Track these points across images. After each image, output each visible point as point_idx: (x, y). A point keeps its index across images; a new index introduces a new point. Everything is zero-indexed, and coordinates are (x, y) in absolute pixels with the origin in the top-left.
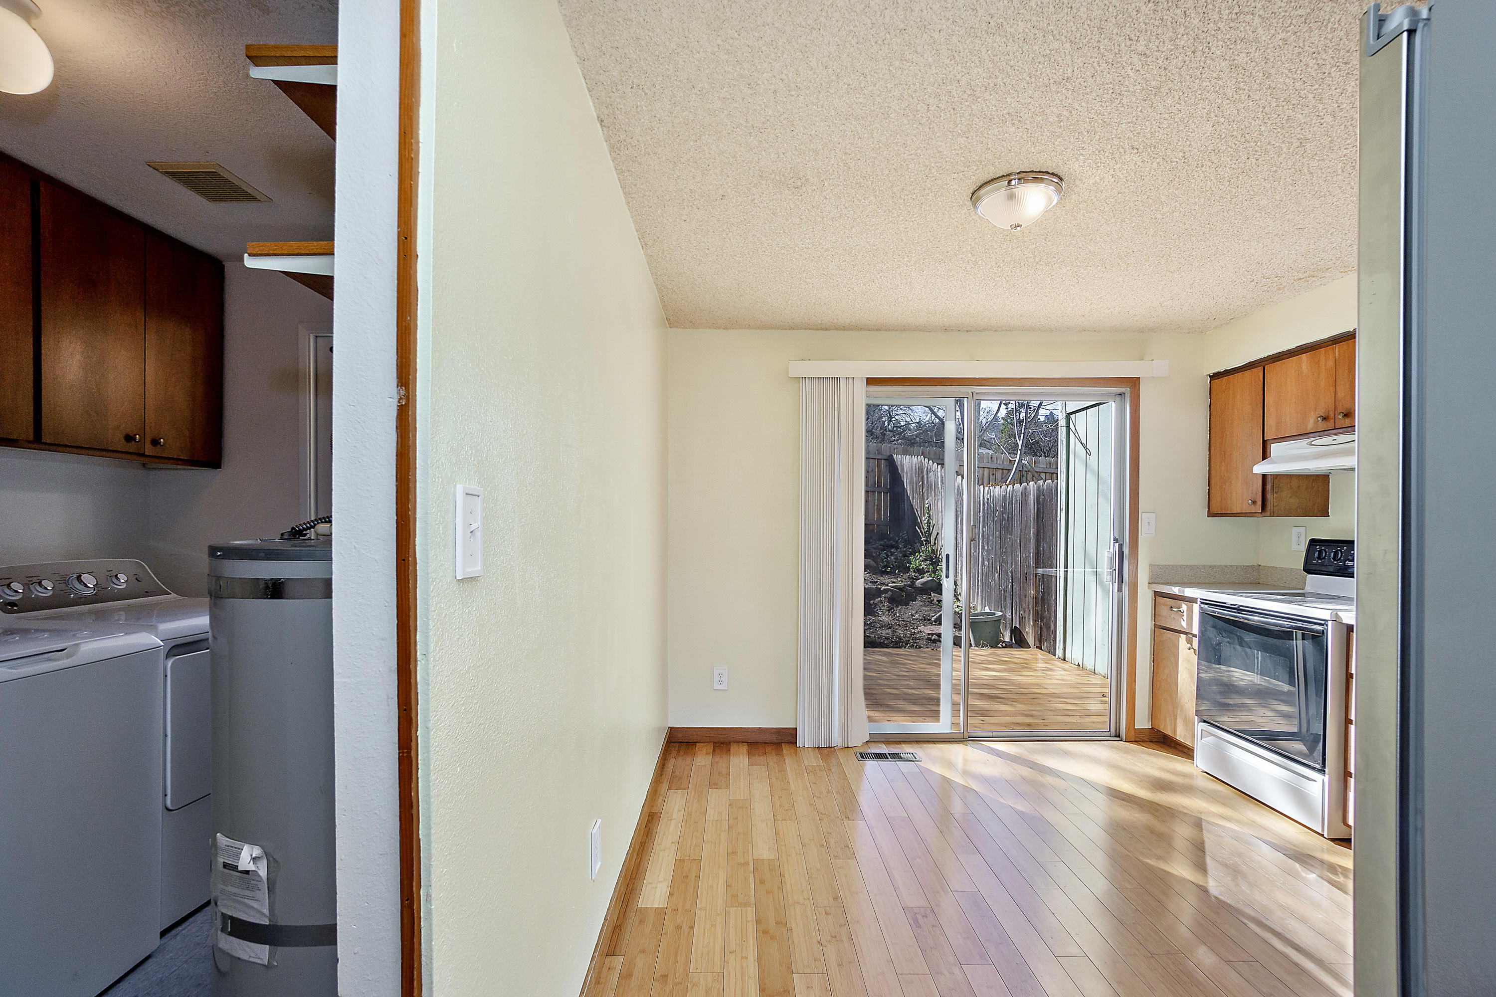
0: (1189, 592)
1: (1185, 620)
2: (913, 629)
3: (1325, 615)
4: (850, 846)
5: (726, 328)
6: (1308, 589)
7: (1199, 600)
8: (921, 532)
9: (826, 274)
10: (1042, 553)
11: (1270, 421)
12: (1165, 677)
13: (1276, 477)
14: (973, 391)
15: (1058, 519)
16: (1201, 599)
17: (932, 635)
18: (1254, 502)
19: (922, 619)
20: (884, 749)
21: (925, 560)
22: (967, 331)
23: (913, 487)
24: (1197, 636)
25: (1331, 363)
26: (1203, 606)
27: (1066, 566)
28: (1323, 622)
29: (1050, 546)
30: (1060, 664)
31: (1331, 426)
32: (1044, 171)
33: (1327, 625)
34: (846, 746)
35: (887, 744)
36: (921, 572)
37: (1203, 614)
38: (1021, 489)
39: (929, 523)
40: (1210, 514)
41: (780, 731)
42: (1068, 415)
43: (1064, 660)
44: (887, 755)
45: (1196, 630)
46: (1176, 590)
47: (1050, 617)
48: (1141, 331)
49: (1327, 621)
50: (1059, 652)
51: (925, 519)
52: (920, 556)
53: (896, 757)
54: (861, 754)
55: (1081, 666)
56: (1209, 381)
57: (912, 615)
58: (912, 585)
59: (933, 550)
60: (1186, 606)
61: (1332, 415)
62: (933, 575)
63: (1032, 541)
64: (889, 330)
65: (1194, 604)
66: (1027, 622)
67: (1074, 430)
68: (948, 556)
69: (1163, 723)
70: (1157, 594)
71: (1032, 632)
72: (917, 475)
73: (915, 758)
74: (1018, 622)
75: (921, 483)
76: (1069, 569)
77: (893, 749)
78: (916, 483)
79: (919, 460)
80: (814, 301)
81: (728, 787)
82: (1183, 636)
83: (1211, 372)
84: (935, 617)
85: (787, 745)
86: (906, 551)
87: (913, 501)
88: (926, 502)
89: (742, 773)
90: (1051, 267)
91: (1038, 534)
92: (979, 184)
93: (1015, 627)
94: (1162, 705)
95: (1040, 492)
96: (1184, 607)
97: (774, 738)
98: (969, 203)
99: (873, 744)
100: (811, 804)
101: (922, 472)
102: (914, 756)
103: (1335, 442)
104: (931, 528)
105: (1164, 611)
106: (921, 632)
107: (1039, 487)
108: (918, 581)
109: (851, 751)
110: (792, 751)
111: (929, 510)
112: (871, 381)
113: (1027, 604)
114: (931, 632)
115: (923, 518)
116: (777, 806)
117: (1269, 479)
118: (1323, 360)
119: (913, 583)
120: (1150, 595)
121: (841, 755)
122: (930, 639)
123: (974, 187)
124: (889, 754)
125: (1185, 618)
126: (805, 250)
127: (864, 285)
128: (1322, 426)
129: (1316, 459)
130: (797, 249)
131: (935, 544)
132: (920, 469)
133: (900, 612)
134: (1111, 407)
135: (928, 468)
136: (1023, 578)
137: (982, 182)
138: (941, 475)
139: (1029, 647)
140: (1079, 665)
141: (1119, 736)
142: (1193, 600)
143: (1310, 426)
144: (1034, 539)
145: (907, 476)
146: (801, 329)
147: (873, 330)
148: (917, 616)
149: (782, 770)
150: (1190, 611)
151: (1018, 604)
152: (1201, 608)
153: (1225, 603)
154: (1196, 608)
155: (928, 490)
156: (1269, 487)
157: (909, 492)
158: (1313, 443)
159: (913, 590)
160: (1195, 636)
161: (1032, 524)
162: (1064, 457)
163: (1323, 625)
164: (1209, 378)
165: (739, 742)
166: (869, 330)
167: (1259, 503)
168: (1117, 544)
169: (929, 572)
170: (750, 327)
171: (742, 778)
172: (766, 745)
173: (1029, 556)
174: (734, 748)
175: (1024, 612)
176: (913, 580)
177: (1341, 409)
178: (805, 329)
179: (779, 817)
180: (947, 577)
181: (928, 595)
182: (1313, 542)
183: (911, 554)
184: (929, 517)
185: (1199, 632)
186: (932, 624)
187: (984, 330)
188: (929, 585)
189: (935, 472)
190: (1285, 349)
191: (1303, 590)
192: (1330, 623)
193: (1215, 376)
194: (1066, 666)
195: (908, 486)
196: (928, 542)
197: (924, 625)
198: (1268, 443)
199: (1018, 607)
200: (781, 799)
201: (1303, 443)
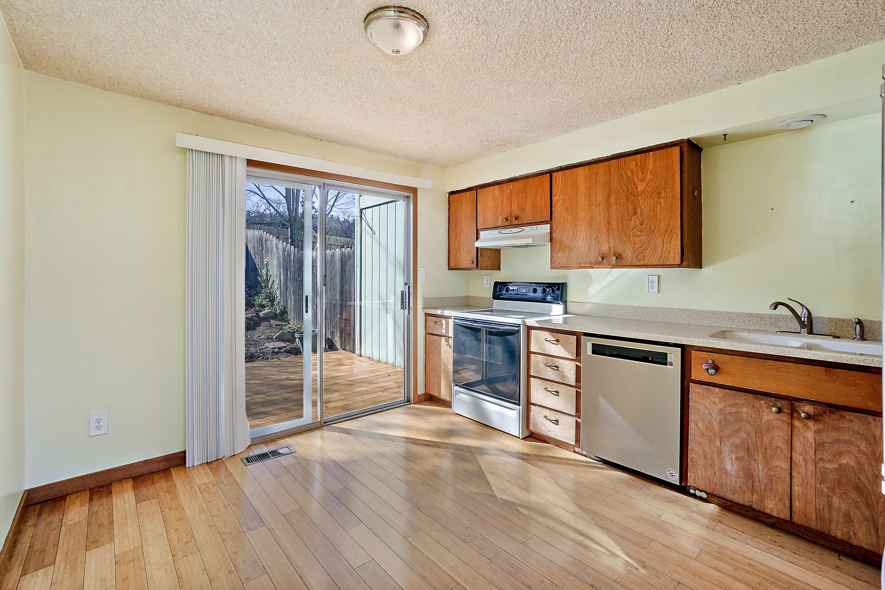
0: (447, 313)
1: (444, 329)
2: (261, 346)
3: (519, 322)
4: (258, 560)
5: (104, 88)
6: (495, 307)
7: (453, 317)
8: (262, 280)
9: (223, 56)
10: (344, 292)
11: (480, 220)
12: (433, 362)
13: (482, 249)
14: (324, 182)
15: (356, 271)
16: (454, 316)
17: (275, 348)
18: (473, 262)
19: (266, 339)
20: (264, 449)
21: (266, 298)
22: (321, 140)
23: (255, 251)
24: (452, 338)
25: (509, 191)
26: (455, 320)
27: (361, 300)
28: (518, 326)
29: (350, 288)
30: (359, 358)
31: (509, 223)
32: (422, 14)
33: (520, 327)
34: (232, 455)
35: (266, 444)
36: (263, 306)
37: (456, 324)
38: (330, 253)
39: (267, 274)
40: (450, 269)
41: (167, 458)
42: (361, 210)
43: (361, 355)
44: (269, 453)
45: (451, 334)
46: (439, 312)
47: (351, 331)
48: (419, 161)
49: (520, 325)
50: (357, 351)
51: (264, 272)
52: (262, 296)
53: (275, 453)
54: (247, 459)
55: (371, 358)
56: (448, 196)
57: (259, 336)
58: (257, 316)
59: (270, 292)
60: (445, 321)
61: (509, 218)
62: (271, 308)
63: (338, 285)
64: (265, 127)
65: (450, 319)
66: (335, 334)
67: (364, 219)
68: (307, 297)
69: (432, 390)
70: (427, 315)
71: (339, 340)
72: (258, 243)
73: (291, 450)
74: (330, 335)
75: (261, 248)
76: (362, 302)
77: (272, 447)
78: (257, 248)
79: (260, 233)
80: (206, 82)
81: (112, 540)
82: (443, 338)
83: (450, 191)
84: (275, 336)
85: (175, 468)
86: (251, 293)
87: (255, 259)
88: (265, 260)
89: (129, 517)
90: (391, 102)
91: (342, 280)
92: (375, 7)
93: (328, 338)
94: (432, 379)
95: (342, 255)
96: (444, 322)
97: (162, 466)
98: (362, 24)
99: (254, 446)
100: (211, 527)
101: (262, 241)
102: (289, 449)
103: (511, 232)
104: (269, 278)
105: (431, 324)
106: (266, 347)
107: (342, 253)
108: (261, 313)
109: (237, 459)
110: (182, 473)
111: (267, 266)
112: (251, 163)
113: (335, 323)
114: (274, 347)
115: (263, 271)
116: (175, 542)
117: (479, 250)
118: (505, 190)
119: (258, 314)
120: (423, 315)
121: (229, 465)
122: (274, 352)
123: (370, 9)
124: (269, 452)
125: (444, 327)
126: (208, 20)
127: (256, 78)
128: (505, 223)
129: (501, 240)
130: (199, 16)
131: (271, 287)
132: (261, 239)
133: (250, 335)
134: (401, 204)
135: (266, 238)
136: (333, 308)
137: (378, 7)
138: (276, 243)
139: (337, 349)
140: (369, 358)
141: (409, 401)
142: (449, 317)
143: (499, 223)
144: (339, 284)
145: (251, 243)
146: (188, 108)
147: (252, 124)
148: (263, 337)
149: (175, 498)
150: (447, 324)
151: (329, 324)
152: (454, 322)
153: (468, 318)
154: (451, 322)
155: (266, 253)
156: (479, 254)
157: (252, 254)
158: (501, 232)
159: (258, 319)
160: (451, 338)
161: (338, 275)
162: (359, 235)
163: (518, 327)
164: (448, 194)
165: (120, 480)
166: (248, 123)
167: (475, 262)
168: (407, 286)
169: (268, 306)
170: (133, 94)
171: (129, 521)
172: (154, 475)
173: (336, 294)
174: (115, 488)
175: (334, 328)
176: (257, 312)
177: (514, 215)
178: (192, 110)
179: (179, 556)
180: (307, 312)
181: (269, 322)
182: (496, 283)
183: (255, 295)
184: (267, 270)
185: (453, 335)
186: (273, 341)
187: (332, 141)
188: (268, 315)
189: (271, 241)
190: (487, 182)
191: (492, 308)
192: (521, 326)
193: (452, 193)
194: (362, 359)
195: (251, 249)
196: (267, 286)
197: (268, 342)
198: (479, 231)
199: (329, 326)
200: (178, 532)
201: (496, 231)
